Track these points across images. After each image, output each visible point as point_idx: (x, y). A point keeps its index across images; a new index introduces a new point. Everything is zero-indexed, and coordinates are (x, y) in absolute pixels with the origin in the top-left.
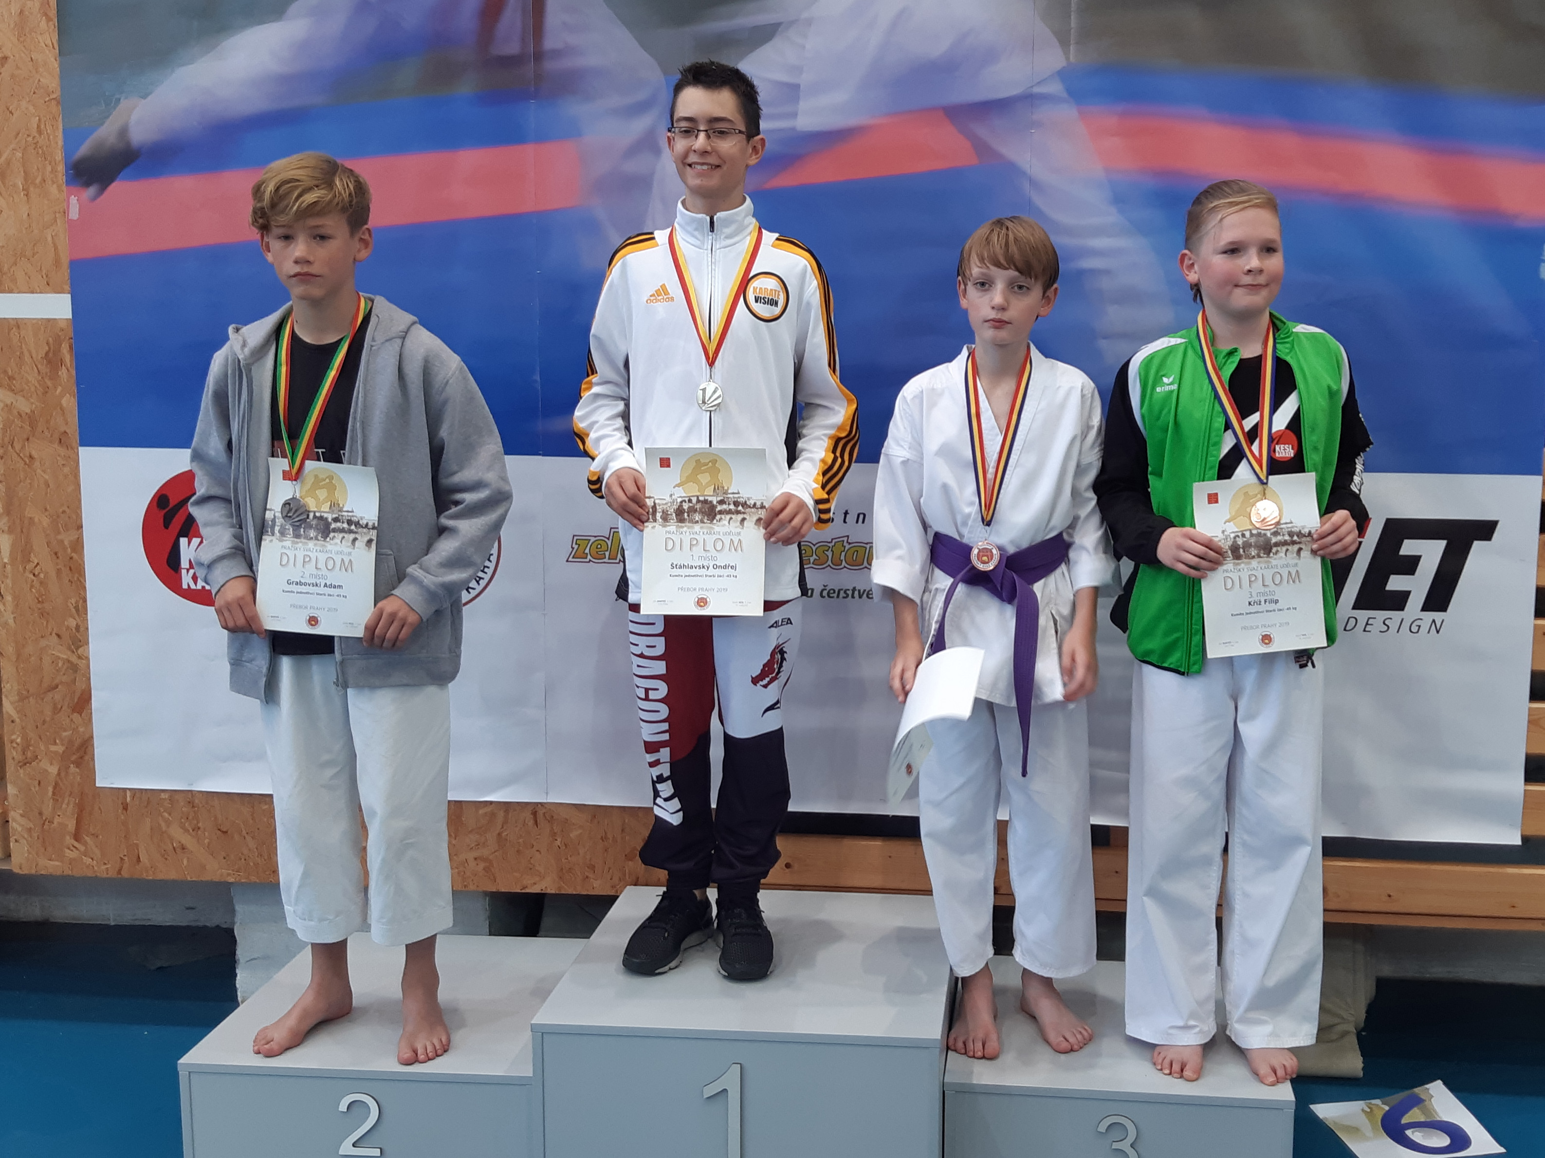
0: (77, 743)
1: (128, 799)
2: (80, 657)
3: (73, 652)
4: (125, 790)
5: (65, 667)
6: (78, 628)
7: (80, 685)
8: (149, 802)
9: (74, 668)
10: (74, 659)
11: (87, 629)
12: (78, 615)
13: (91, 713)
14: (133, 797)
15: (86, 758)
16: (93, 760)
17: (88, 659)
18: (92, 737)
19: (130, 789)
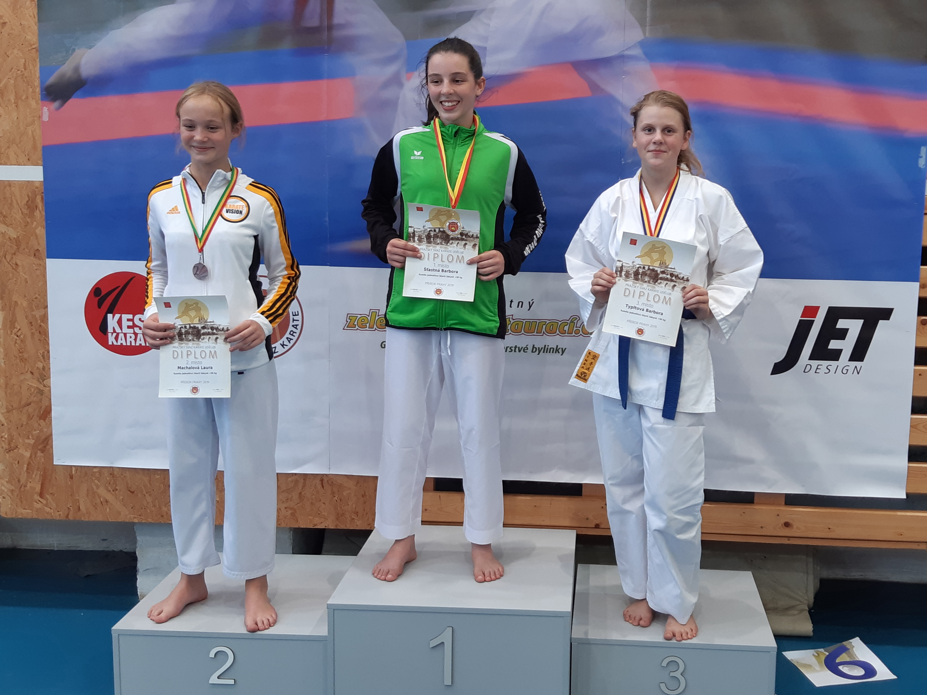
0: (43, 437)
1: (73, 473)
2: (44, 386)
3: (41, 383)
4: (71, 466)
5: (35, 392)
6: (44, 368)
7: (45, 403)
8: (86, 474)
9: (41, 392)
10: (41, 387)
11: (50, 369)
12: (44, 361)
13: (51, 420)
14: (76, 470)
15: (48, 447)
16: (52, 447)
17: (50, 387)
18: (51, 435)
19: (74, 466)
